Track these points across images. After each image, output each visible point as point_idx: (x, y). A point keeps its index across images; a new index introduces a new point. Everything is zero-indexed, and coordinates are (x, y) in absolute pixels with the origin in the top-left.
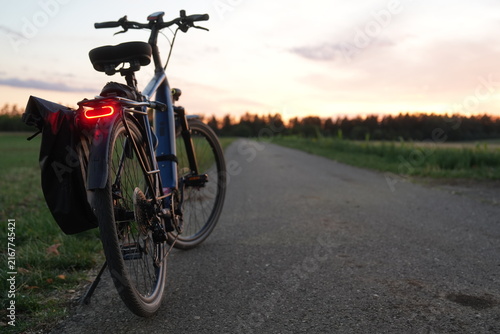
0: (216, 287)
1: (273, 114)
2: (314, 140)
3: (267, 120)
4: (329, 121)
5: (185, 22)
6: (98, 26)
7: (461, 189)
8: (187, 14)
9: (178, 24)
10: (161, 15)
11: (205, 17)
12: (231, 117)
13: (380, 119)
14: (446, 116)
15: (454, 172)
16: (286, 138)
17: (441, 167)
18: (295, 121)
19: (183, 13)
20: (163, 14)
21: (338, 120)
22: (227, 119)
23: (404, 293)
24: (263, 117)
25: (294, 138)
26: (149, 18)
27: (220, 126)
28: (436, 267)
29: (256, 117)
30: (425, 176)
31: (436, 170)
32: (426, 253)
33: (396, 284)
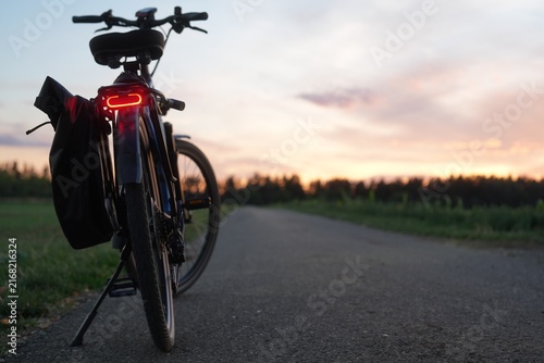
0: (193, 329)
1: (289, 175)
2: (339, 204)
3: (282, 183)
4: (361, 185)
5: (180, 21)
6: (77, 20)
7: (515, 251)
8: (183, 12)
9: (171, 23)
10: (152, 11)
11: (203, 16)
12: (235, 180)
13: (426, 182)
14: (510, 179)
15: (510, 234)
16: (306, 203)
17: (494, 229)
18: (317, 185)
19: (178, 10)
20: (155, 10)
21: (373, 183)
22: (230, 182)
23: (420, 333)
24: (277, 180)
25: (315, 202)
26: (138, 14)
27: (221, 191)
28: (466, 313)
29: (268, 179)
30: (474, 239)
31: (488, 232)
32: (457, 302)
33: (413, 326)
